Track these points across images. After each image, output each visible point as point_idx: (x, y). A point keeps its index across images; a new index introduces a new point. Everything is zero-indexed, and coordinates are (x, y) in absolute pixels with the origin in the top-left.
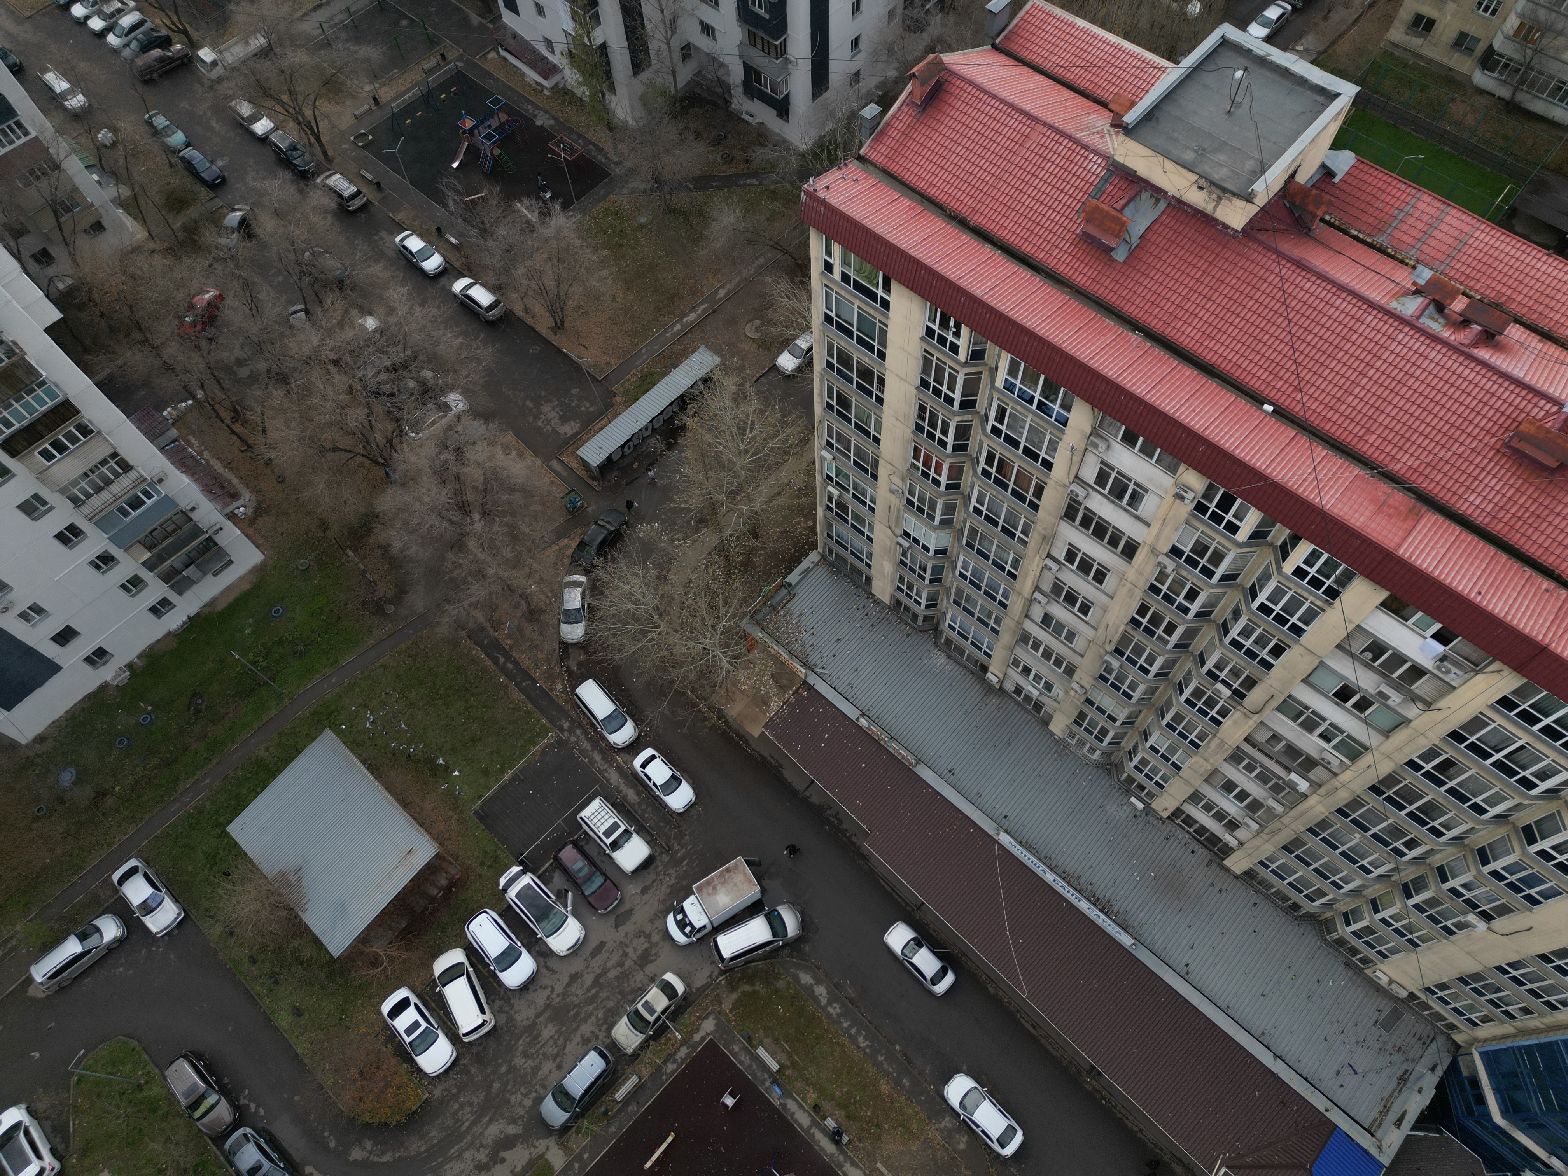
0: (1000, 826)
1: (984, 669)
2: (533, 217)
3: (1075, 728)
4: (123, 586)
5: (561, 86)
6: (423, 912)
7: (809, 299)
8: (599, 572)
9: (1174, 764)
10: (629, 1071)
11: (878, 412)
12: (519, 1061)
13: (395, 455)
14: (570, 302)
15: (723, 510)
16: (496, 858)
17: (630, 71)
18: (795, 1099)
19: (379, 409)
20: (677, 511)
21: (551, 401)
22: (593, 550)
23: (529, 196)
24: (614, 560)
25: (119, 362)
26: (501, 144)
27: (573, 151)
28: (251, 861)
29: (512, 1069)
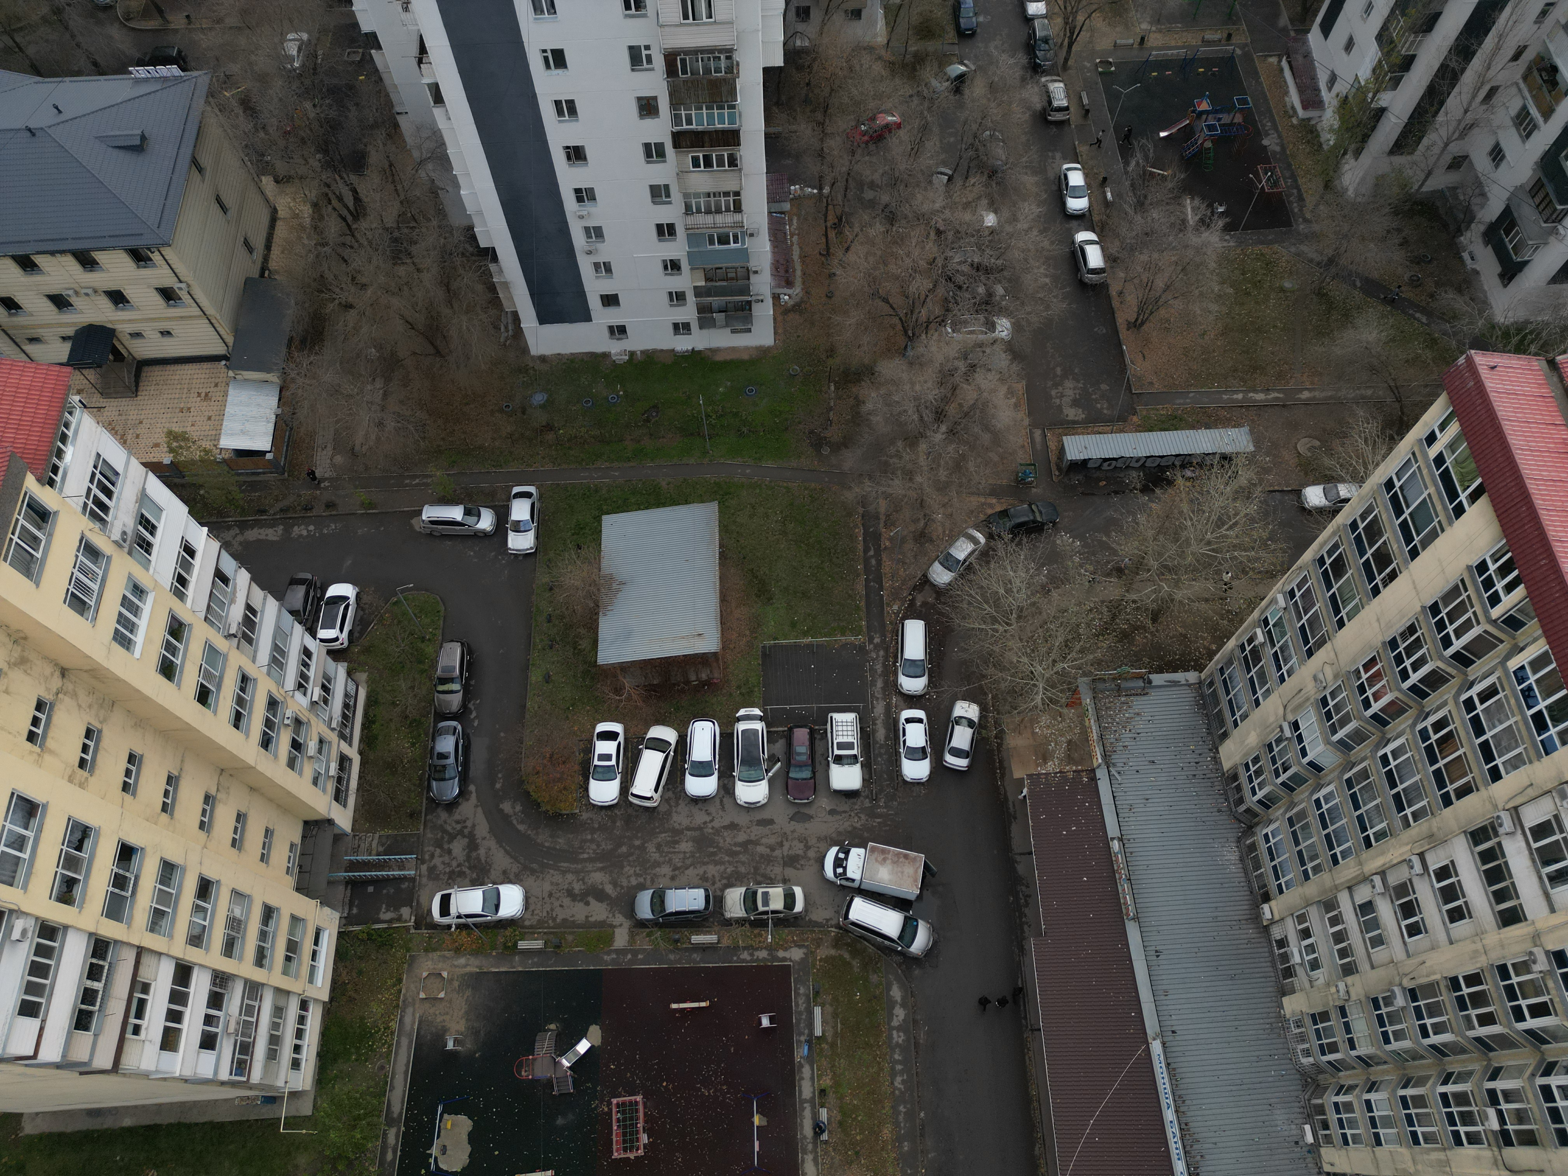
0: (1161, 1034)
1: (1266, 898)
2: (1192, 218)
3: (1308, 1021)
4: (670, 294)
5: (1313, 122)
6: (674, 685)
7: (1384, 457)
8: (999, 545)
9: (1377, 1136)
10: (716, 929)
11: (1364, 600)
12: (651, 847)
13: (924, 336)
14: (1162, 312)
15: (1147, 575)
16: (751, 692)
17: (1388, 150)
18: (813, 1070)
19: (941, 291)
20: (1105, 546)
21: (1078, 381)
22: (1009, 525)
23: (1203, 199)
24: (1019, 544)
25: (794, 127)
26: (1216, 141)
27: (1276, 184)
28: (600, 551)
29: (642, 848)
